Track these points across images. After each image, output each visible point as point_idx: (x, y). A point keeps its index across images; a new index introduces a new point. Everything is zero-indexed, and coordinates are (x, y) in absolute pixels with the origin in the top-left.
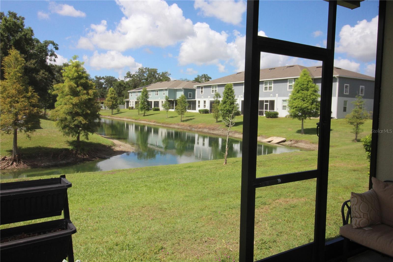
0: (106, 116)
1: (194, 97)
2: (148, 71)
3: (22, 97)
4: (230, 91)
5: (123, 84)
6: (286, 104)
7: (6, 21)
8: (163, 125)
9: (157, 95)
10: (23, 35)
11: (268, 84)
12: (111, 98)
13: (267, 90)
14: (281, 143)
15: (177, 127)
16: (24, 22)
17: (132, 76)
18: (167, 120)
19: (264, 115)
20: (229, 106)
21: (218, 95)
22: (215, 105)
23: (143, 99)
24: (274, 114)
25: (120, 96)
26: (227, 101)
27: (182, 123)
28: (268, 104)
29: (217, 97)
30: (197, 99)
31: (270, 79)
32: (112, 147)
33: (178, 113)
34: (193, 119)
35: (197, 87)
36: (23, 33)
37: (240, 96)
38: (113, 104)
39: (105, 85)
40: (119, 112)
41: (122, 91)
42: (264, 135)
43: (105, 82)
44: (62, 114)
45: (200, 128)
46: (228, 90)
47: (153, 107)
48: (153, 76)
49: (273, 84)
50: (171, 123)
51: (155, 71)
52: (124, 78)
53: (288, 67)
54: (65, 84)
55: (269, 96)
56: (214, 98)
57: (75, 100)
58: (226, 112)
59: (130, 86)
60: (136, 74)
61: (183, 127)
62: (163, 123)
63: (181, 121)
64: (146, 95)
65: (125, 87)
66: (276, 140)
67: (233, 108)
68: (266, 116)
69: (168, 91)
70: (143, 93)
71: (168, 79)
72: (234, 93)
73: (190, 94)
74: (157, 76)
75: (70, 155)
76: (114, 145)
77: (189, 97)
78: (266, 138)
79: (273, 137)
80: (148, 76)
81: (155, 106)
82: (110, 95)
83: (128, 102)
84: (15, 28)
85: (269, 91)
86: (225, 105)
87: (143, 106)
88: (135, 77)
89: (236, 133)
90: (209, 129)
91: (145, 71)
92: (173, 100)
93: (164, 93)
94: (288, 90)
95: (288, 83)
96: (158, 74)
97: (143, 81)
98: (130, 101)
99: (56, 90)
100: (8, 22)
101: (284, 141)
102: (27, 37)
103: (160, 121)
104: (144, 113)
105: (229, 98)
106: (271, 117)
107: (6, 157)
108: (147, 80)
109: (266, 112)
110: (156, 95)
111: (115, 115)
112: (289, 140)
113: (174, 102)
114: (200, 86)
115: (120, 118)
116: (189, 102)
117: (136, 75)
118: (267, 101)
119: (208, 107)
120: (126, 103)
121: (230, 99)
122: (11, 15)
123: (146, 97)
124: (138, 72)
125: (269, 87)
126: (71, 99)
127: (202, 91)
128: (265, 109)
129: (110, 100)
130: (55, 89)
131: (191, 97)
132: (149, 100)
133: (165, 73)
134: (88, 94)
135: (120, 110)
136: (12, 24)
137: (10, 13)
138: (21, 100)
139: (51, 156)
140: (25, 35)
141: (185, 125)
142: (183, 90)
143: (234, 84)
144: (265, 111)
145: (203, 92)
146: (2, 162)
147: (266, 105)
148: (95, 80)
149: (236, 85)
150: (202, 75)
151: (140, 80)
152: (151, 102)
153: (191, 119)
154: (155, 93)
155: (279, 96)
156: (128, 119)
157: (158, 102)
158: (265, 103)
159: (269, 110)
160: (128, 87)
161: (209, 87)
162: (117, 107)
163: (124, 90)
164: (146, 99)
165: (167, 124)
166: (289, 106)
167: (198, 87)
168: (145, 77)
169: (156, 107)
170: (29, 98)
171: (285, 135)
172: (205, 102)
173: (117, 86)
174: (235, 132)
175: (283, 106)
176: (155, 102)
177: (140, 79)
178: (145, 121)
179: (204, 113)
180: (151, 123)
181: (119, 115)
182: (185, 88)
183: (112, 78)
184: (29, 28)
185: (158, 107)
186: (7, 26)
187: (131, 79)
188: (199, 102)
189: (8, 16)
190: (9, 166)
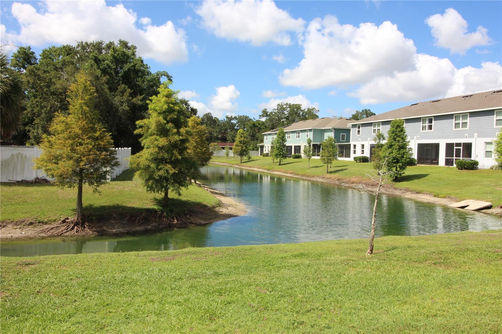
0: (233, 164)
1: (348, 140)
2: (290, 107)
3: (88, 138)
4: (399, 129)
5: (258, 124)
6: (492, 148)
7: (114, 51)
8: (302, 178)
9: (299, 137)
10: (132, 66)
11: (461, 118)
12: (240, 142)
13: (459, 127)
14: (483, 211)
15: (320, 180)
16: (136, 52)
17: (268, 114)
18: (308, 171)
19: (455, 165)
20: (397, 151)
21: (380, 136)
22: (376, 150)
23: (278, 143)
24: (471, 164)
25: (254, 140)
26: (394, 145)
27: (328, 176)
28: (460, 149)
29: (380, 139)
30: (352, 143)
31: (464, 110)
32: (215, 207)
33: (323, 161)
34: (346, 169)
35: (352, 125)
36: (132, 64)
37: (415, 137)
38: (242, 150)
39: (237, 127)
40: (250, 160)
41: (256, 133)
42: (453, 196)
43: (238, 123)
44: (144, 161)
45: (353, 183)
46: (396, 128)
47: (293, 153)
48: (296, 113)
49: (468, 118)
50: (313, 175)
51: (298, 107)
52: (259, 117)
53: (495, 92)
54: (151, 120)
55: (463, 137)
56: (375, 140)
57: (163, 141)
58: (392, 161)
59: (266, 127)
60: (274, 111)
61: (329, 180)
62: (302, 175)
63: (328, 173)
64: (282, 138)
65: (260, 128)
66: (474, 205)
67: (404, 154)
68: (457, 167)
69: (312, 132)
70: (280, 135)
71: (315, 117)
72: (405, 132)
73: (343, 136)
74: (301, 114)
75: (153, 218)
76: (220, 204)
77: (341, 140)
78: (457, 202)
79: (468, 200)
80: (289, 114)
81: (295, 153)
82: (239, 138)
83: (262, 147)
84: (124, 58)
85: (463, 129)
86: (390, 150)
87: (279, 153)
88: (273, 115)
89: (408, 191)
90: (366, 185)
91: (285, 108)
92: (318, 143)
93: (307, 135)
94: (495, 126)
95: (495, 116)
96: (302, 111)
97: (283, 120)
98: (265, 145)
99: (139, 128)
100: (117, 53)
101: (489, 207)
102: (136, 68)
103: (299, 173)
104: (279, 161)
105: (396, 140)
106: (466, 169)
107: (68, 219)
108: (287, 118)
109: (458, 161)
110: (297, 138)
111: (244, 163)
112: (497, 206)
113: (320, 146)
114: (356, 125)
115: (250, 167)
116: (341, 147)
117: (273, 113)
118: (458, 145)
119: (367, 154)
120: (260, 148)
121: (399, 141)
122: (122, 44)
123: (283, 140)
124: (276, 109)
125: (463, 123)
126: (157, 140)
127: (359, 131)
128: (456, 156)
129: (239, 144)
130: (138, 126)
131: (344, 140)
132: (287, 144)
133: (311, 109)
134: (178, 133)
135: (251, 157)
136: (121, 54)
137: (121, 42)
138: (86, 142)
139: (127, 219)
140: (134, 66)
141: (332, 178)
142: (333, 130)
143: (406, 120)
144: (455, 159)
145: (360, 133)
146: (62, 225)
147: (458, 151)
148: (226, 120)
149: (408, 121)
150: (363, 111)
151: (279, 120)
152: (291, 147)
153: (342, 170)
154: (295, 134)
155: (479, 136)
156: (260, 168)
157: (299, 147)
158: (455, 148)
159: (462, 157)
160: (264, 129)
161: (370, 124)
162: (248, 153)
163: (259, 132)
164: (283, 143)
165: (308, 176)
166: (498, 151)
167: (354, 126)
168: (286, 114)
169: (297, 154)
170: (97, 139)
171: (489, 197)
172: (363, 146)
173: (250, 127)
174: (405, 190)
175: (486, 151)
176: (295, 147)
177: (279, 118)
178: (279, 171)
179: (361, 162)
180: (287, 175)
181: (249, 164)
182: (336, 127)
183: (246, 117)
184: (139, 58)
185: (299, 154)
186: (116, 57)
187: (267, 118)
188: (355, 146)
189: (119, 46)
190: (68, 231)
